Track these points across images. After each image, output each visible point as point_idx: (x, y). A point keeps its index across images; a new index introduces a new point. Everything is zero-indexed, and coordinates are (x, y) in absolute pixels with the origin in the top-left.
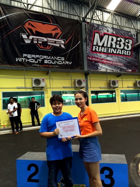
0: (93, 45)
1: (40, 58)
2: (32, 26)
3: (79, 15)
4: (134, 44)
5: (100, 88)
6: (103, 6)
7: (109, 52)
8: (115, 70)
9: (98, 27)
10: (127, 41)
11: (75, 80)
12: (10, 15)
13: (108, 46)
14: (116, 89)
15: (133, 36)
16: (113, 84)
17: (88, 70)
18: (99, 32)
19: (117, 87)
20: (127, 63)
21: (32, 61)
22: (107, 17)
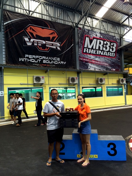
0: (84, 48)
1: (40, 58)
2: (33, 30)
3: (72, 21)
4: (118, 47)
5: (90, 84)
6: (93, 13)
7: (97, 54)
8: (102, 69)
9: (88, 32)
10: (112, 44)
11: (69, 78)
12: (15, 20)
13: (96, 49)
14: (103, 85)
15: (117, 40)
16: (100, 81)
17: (80, 70)
18: (89, 36)
19: (104, 84)
20: (112, 63)
21: (33, 61)
22: (95, 23)
